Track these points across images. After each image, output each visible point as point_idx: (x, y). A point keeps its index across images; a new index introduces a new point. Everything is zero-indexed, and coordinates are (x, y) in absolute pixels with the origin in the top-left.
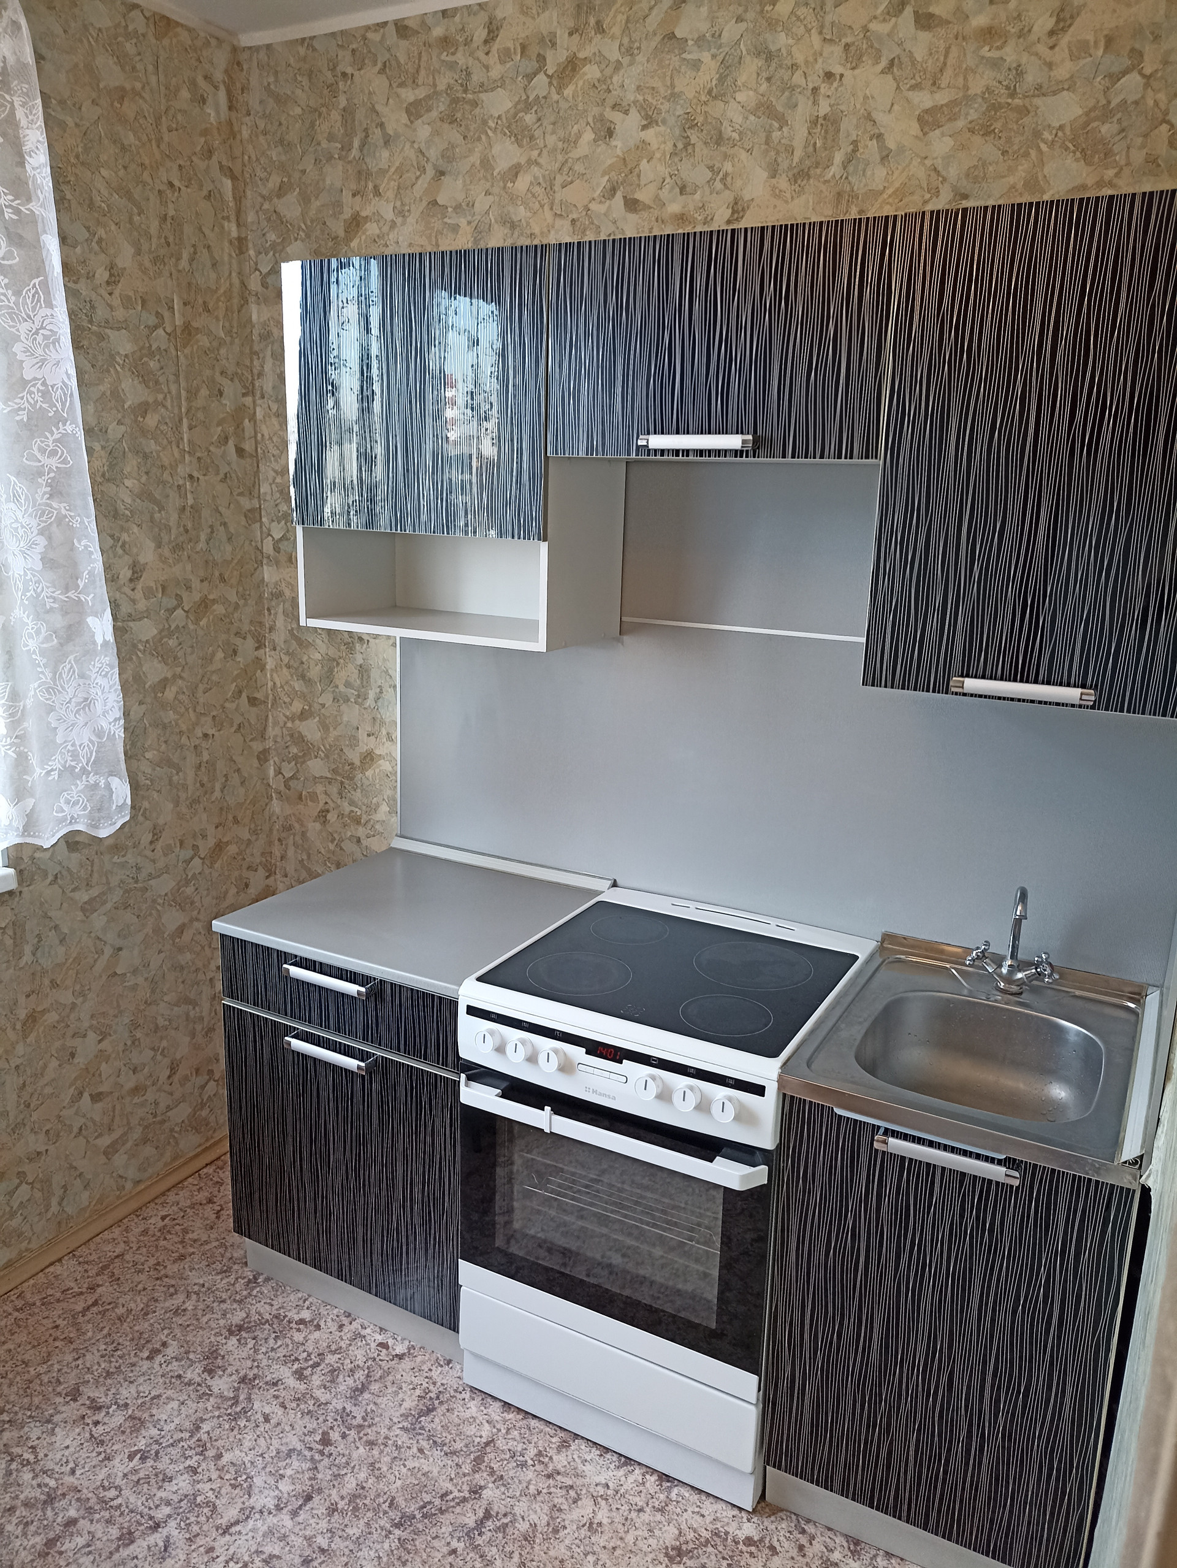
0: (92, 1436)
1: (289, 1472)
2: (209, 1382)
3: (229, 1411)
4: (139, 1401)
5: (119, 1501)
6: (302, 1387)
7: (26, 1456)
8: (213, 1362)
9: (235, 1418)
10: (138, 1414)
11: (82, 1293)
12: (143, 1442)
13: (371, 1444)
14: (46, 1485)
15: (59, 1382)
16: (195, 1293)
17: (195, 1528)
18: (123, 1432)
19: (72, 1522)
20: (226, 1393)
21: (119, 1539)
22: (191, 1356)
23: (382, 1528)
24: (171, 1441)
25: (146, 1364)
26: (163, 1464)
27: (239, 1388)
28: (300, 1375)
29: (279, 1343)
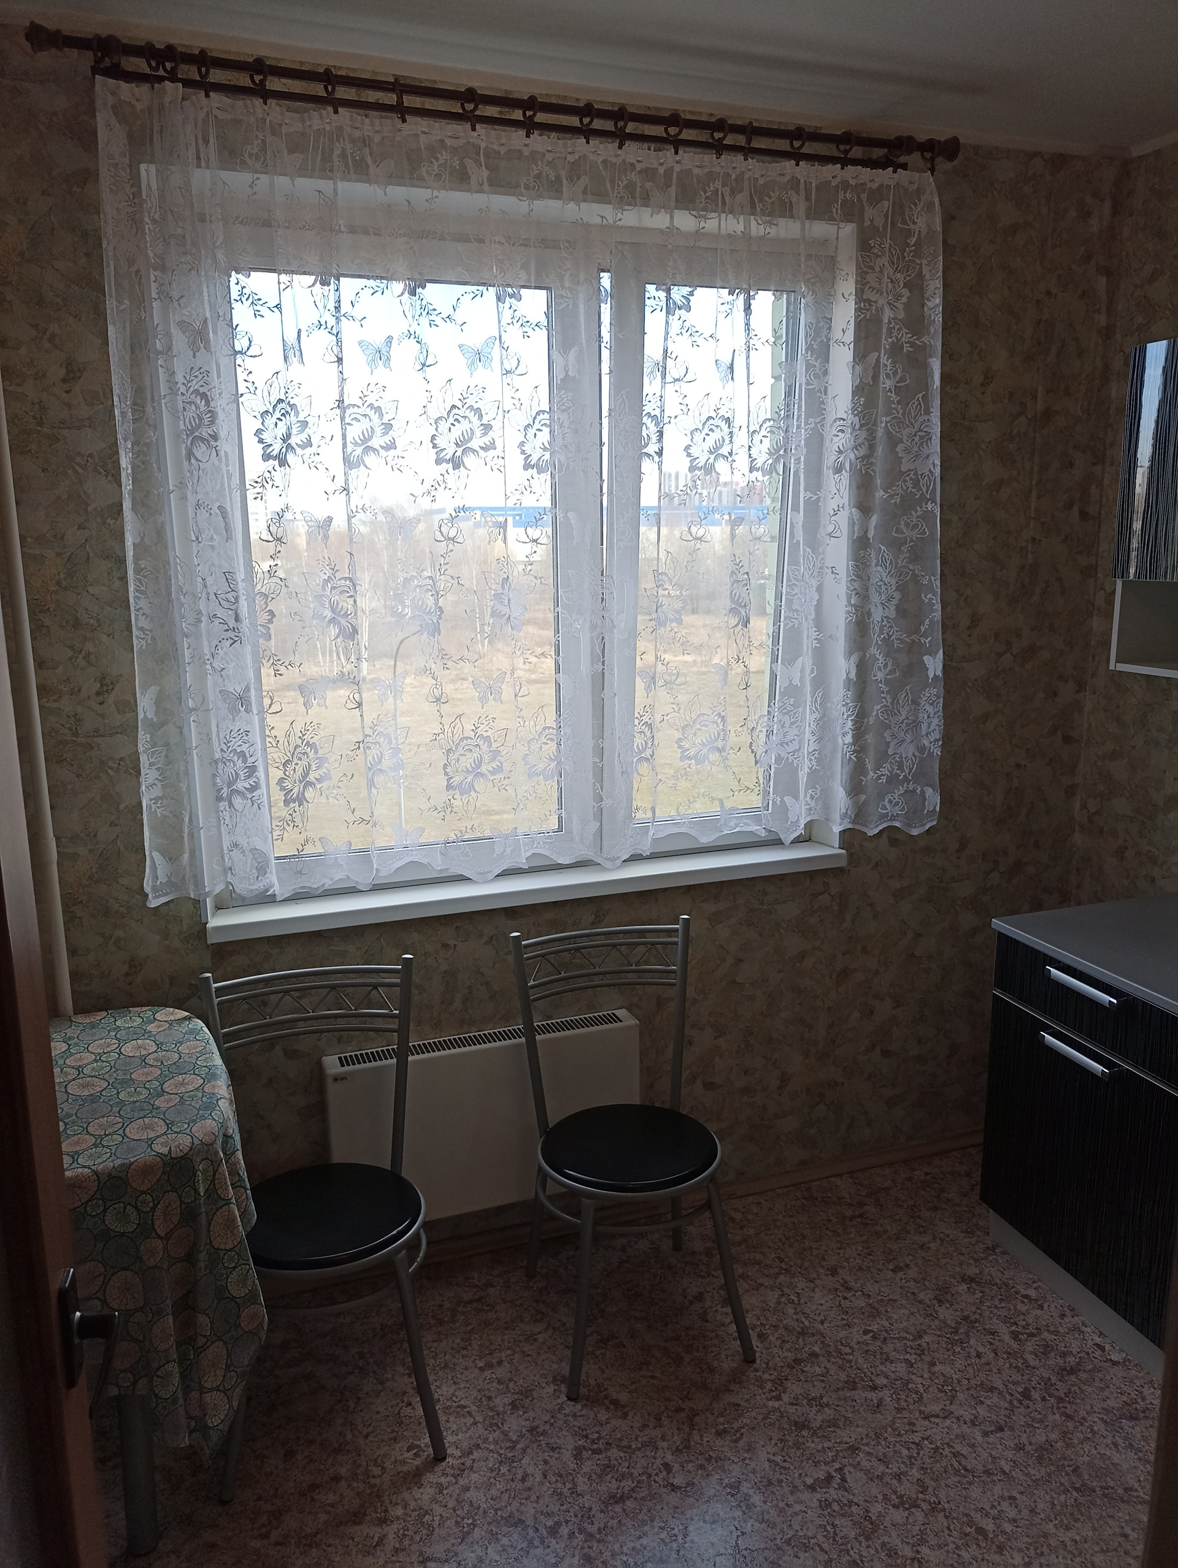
0: (840, 1305)
1: (988, 1402)
2: (937, 1307)
3: (948, 1336)
4: (880, 1298)
5: (851, 1357)
6: (1015, 1345)
7: (792, 1297)
8: (943, 1294)
9: (953, 1343)
10: (876, 1305)
11: (852, 1205)
12: (876, 1326)
13: (1069, 1417)
14: (802, 1322)
15: (824, 1259)
16: (940, 1239)
17: (904, 1404)
18: (863, 1313)
19: (814, 1355)
20: (949, 1322)
21: (846, 1383)
22: (927, 1283)
23: (1062, 1484)
24: (897, 1336)
25: (890, 1274)
26: (888, 1348)
27: (961, 1323)
28: (1015, 1336)
29: (1003, 1305)
